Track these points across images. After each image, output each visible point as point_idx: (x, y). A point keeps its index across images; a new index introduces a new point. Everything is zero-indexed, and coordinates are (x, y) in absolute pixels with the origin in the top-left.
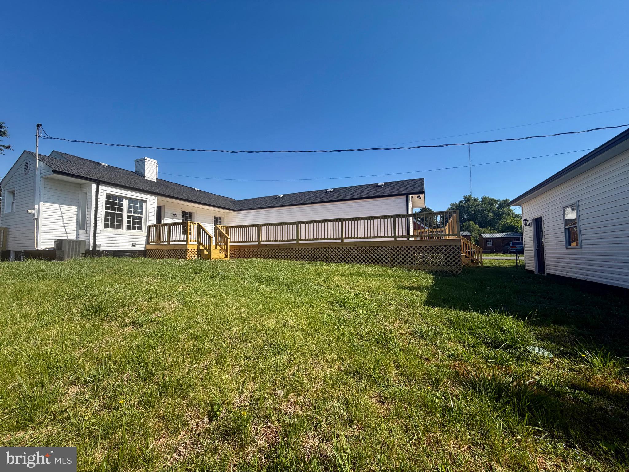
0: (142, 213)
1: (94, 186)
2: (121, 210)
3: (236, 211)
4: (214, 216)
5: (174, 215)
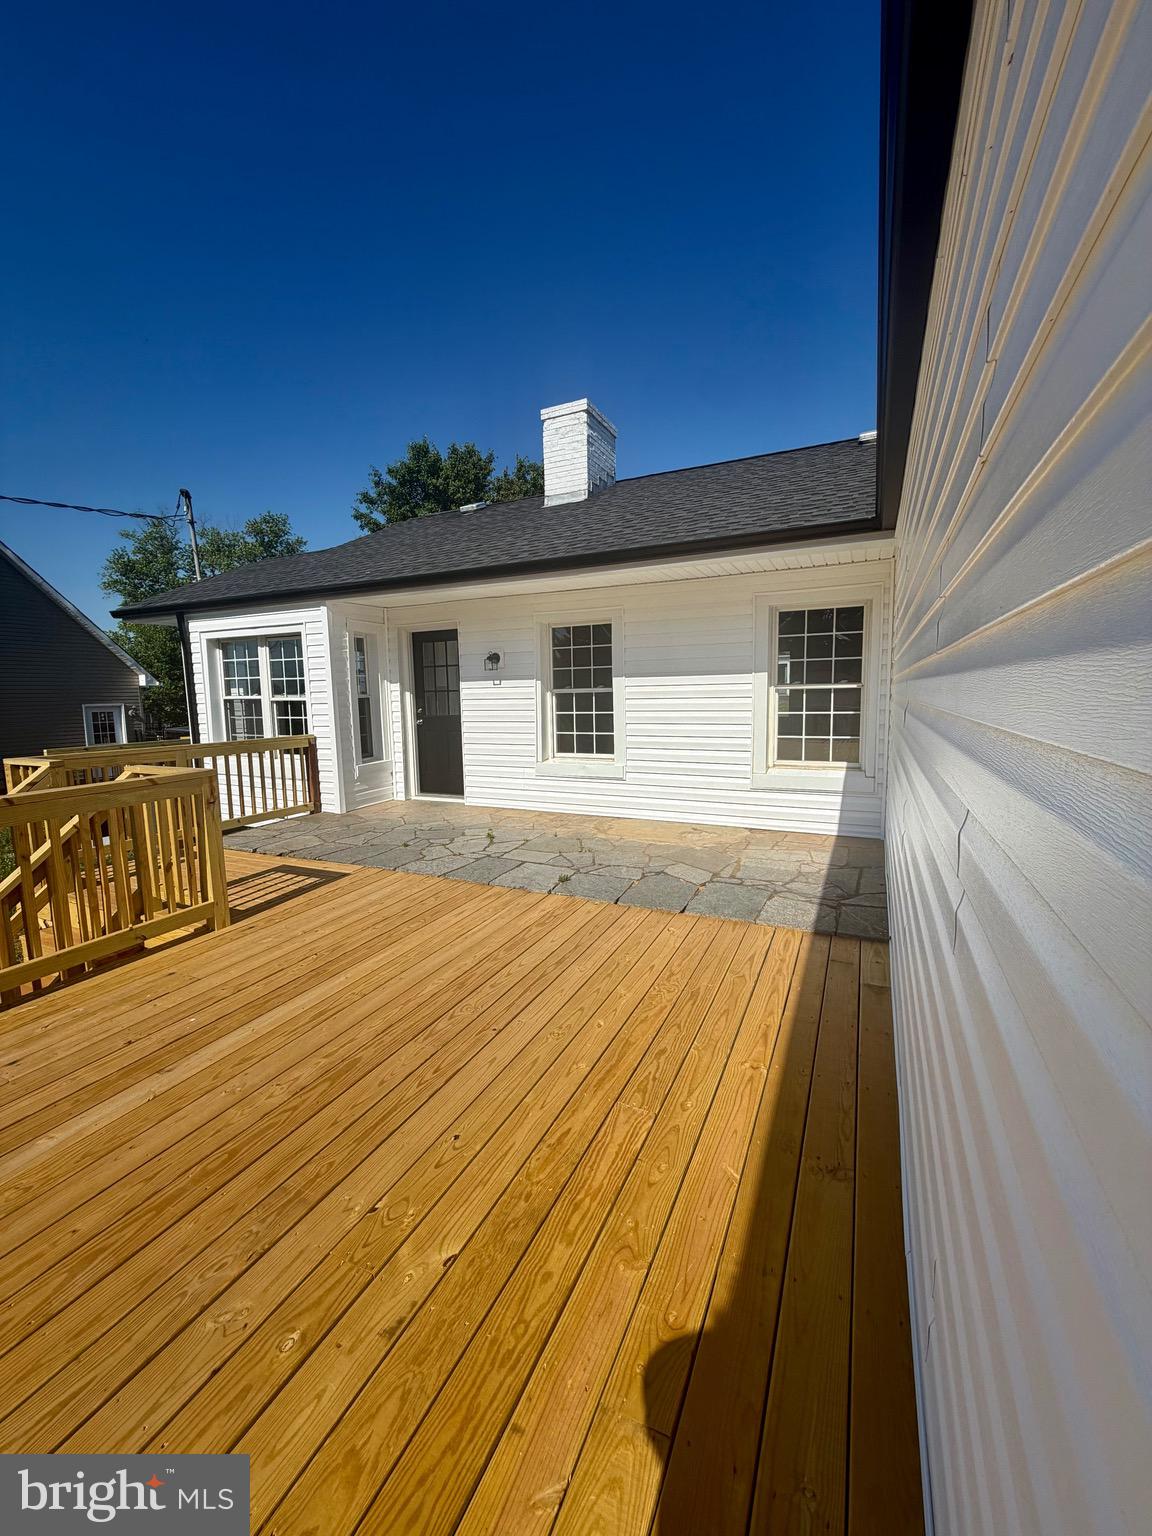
4: (771, 609)
5: (494, 658)
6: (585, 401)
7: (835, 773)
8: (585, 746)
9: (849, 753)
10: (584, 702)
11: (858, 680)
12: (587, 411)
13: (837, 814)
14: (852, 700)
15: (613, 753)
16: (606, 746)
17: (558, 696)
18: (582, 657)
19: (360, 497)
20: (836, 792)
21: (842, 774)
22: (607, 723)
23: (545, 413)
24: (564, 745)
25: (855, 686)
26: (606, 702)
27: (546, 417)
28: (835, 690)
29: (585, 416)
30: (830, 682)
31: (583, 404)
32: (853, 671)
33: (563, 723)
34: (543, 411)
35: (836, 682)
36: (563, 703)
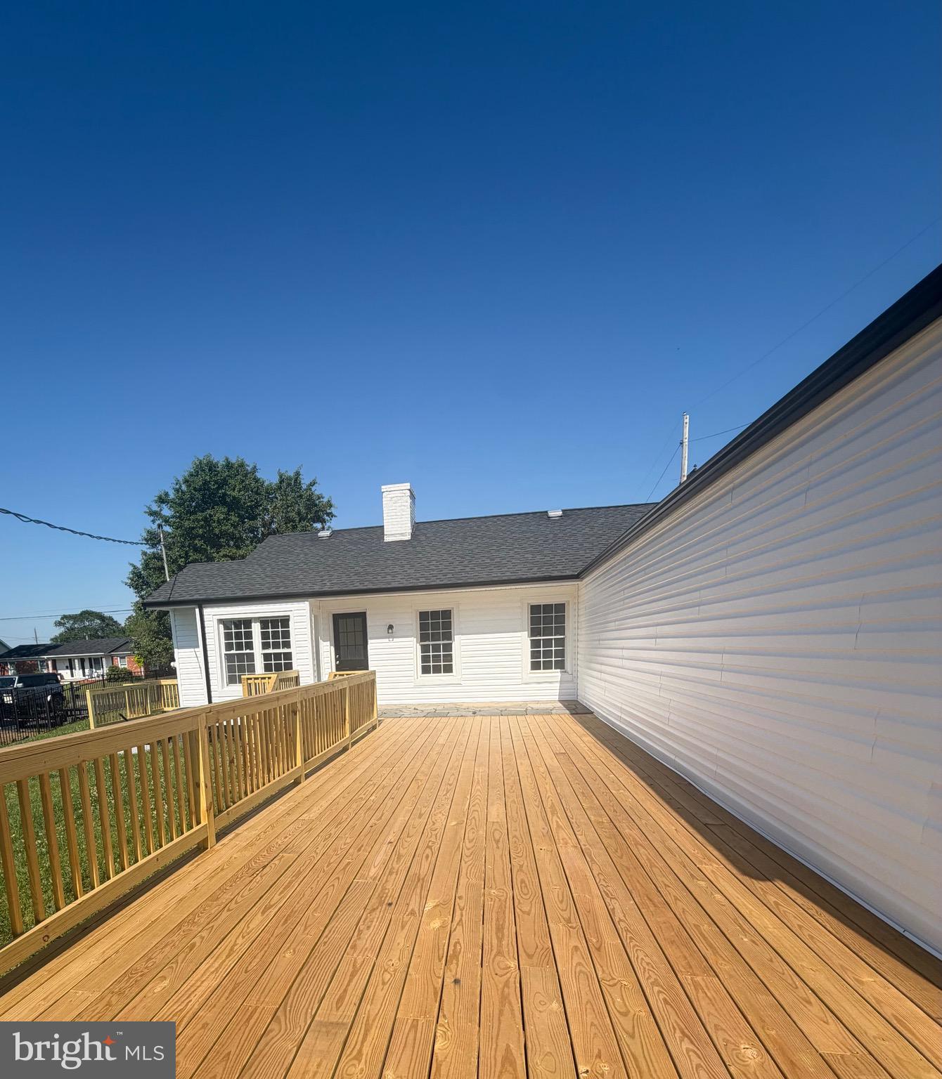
0: (287, 645)
1: (197, 610)
2: (250, 646)
3: (577, 577)
4: (528, 604)
5: (391, 627)
6: (409, 484)
7: (555, 674)
8: (437, 670)
9: (560, 665)
10: (436, 648)
11: (564, 635)
12: (409, 490)
13: (558, 691)
14: (561, 643)
15: (452, 672)
16: (448, 669)
17: (422, 645)
18: (436, 626)
19: (156, 498)
20: (557, 682)
21: (559, 674)
22: (449, 658)
23: (384, 488)
24: (426, 670)
25: (562, 637)
26: (448, 648)
27: (385, 490)
28: (555, 639)
29: (408, 492)
30: (552, 635)
31: (407, 486)
32: (561, 630)
33: (425, 659)
34: (383, 487)
35: (555, 635)
36: (425, 649)
